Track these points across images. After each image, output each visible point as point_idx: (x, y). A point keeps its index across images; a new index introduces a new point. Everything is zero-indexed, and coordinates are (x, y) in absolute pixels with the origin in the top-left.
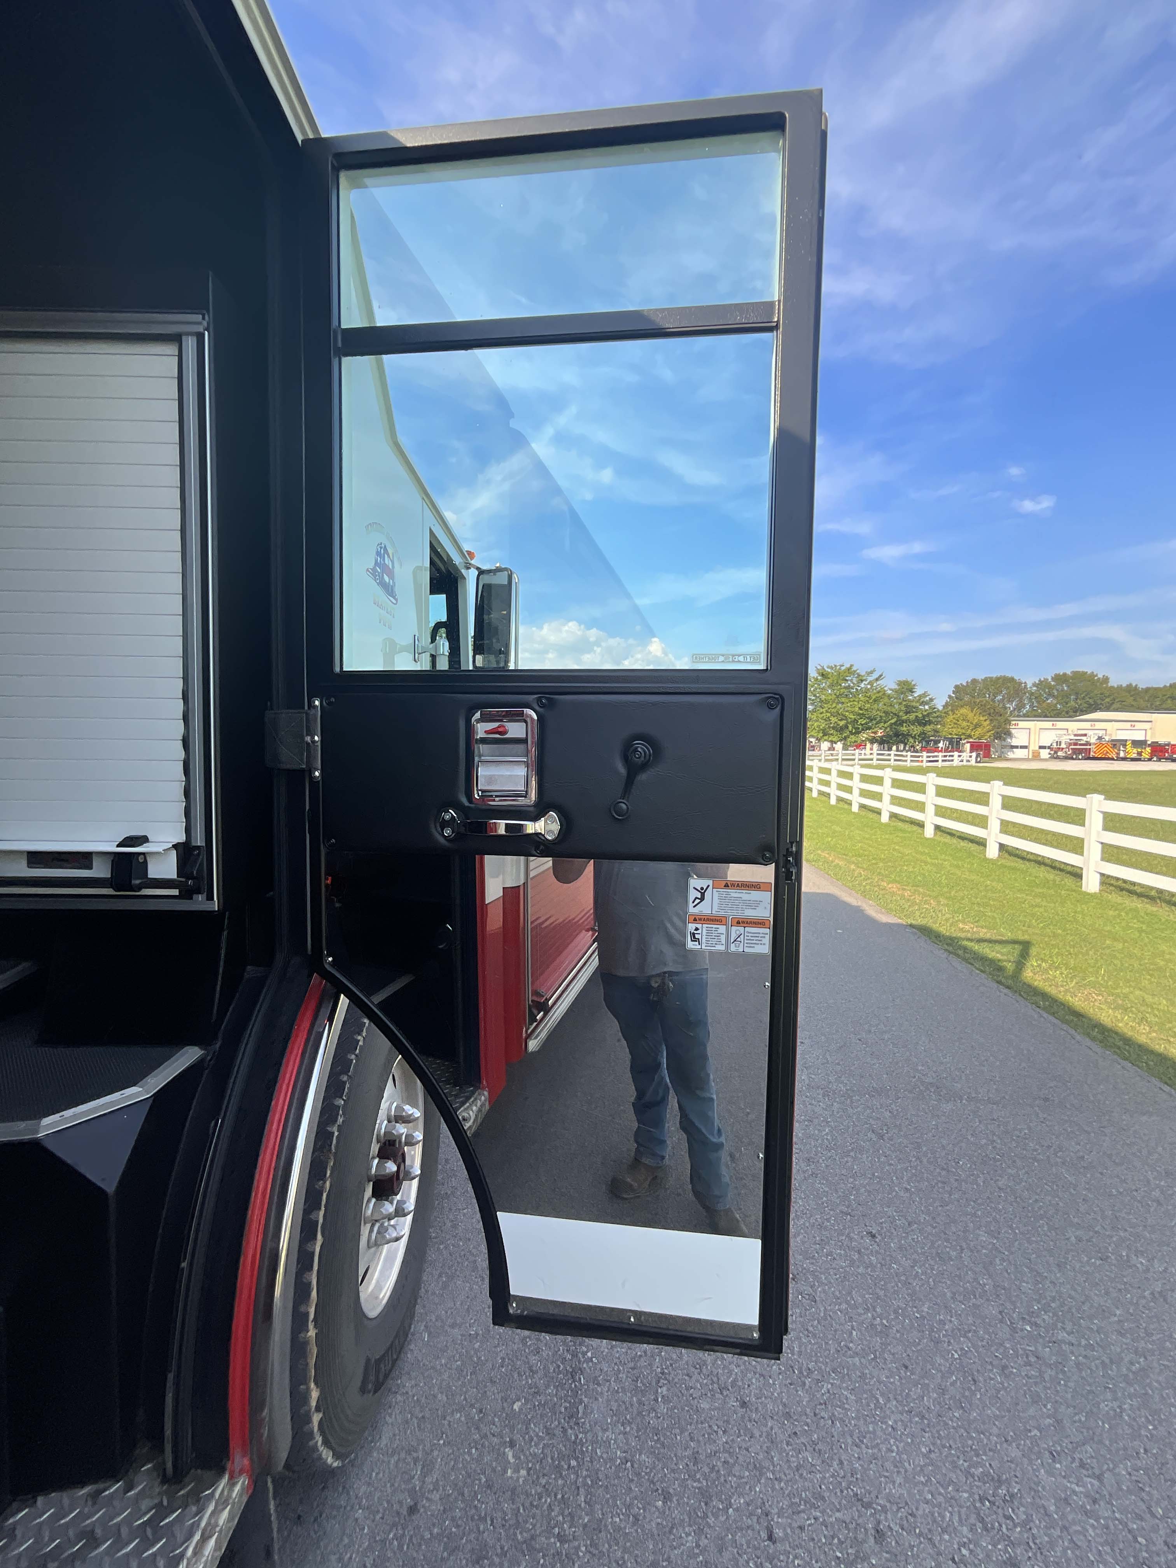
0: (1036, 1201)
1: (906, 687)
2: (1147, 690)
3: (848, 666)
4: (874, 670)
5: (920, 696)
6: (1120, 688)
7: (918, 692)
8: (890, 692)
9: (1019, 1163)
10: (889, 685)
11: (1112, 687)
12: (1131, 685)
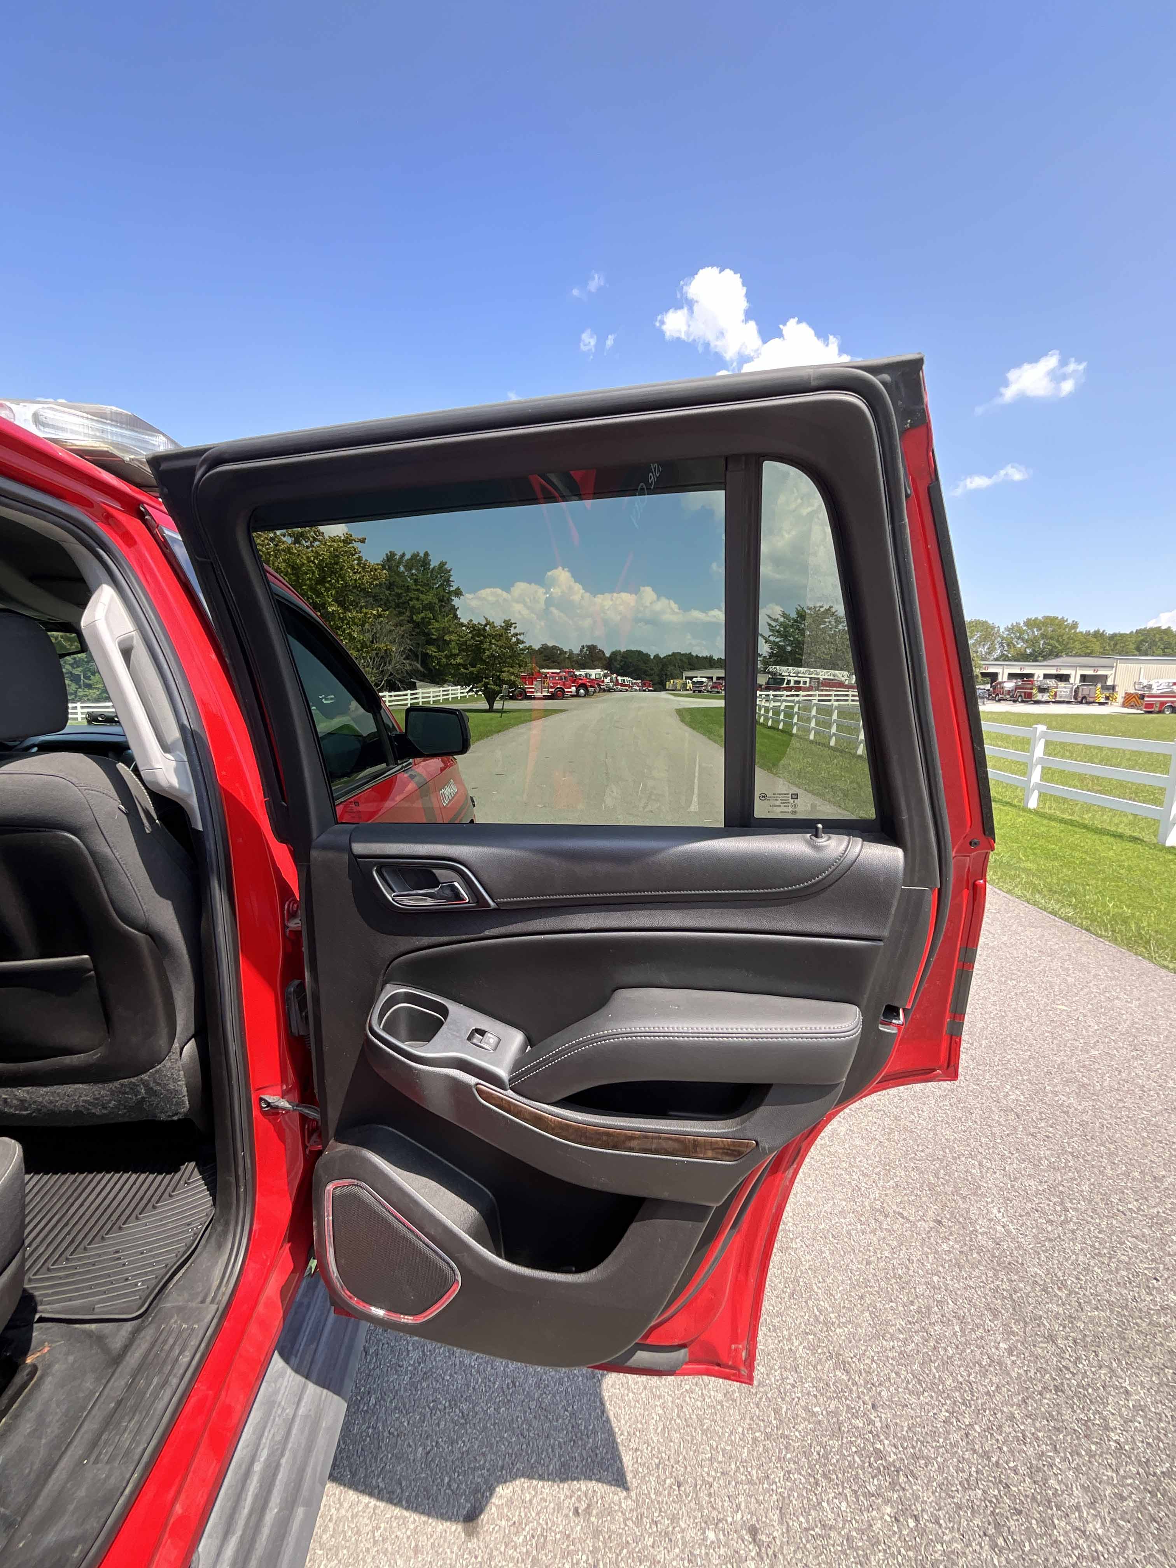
2: (1113, 637)
6: (1088, 633)
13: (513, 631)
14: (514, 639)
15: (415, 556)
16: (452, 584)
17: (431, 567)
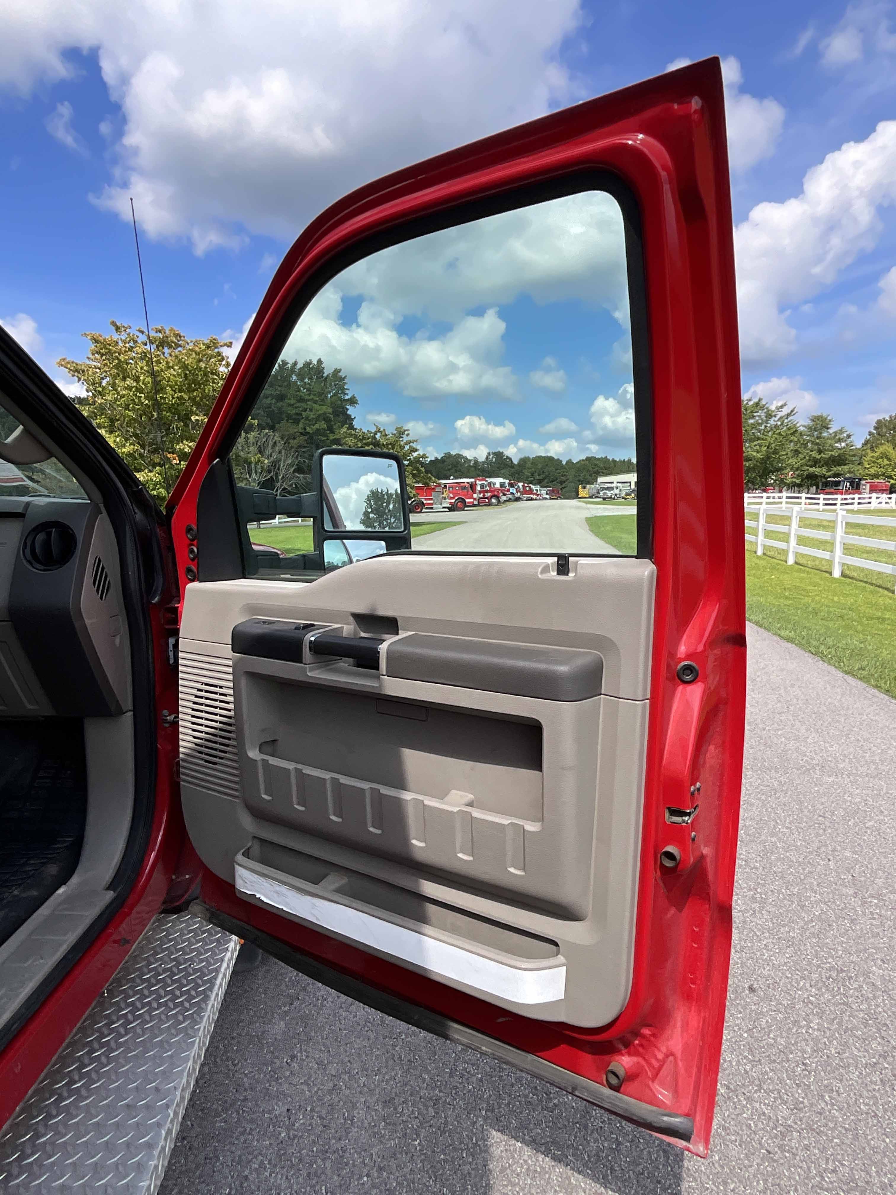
1: (821, 423)
3: (756, 400)
4: (785, 405)
5: (836, 433)
7: (834, 428)
8: (802, 429)
10: (802, 420)
13: (406, 439)
14: (407, 447)
15: (308, 364)
16: (347, 392)
17: (325, 375)
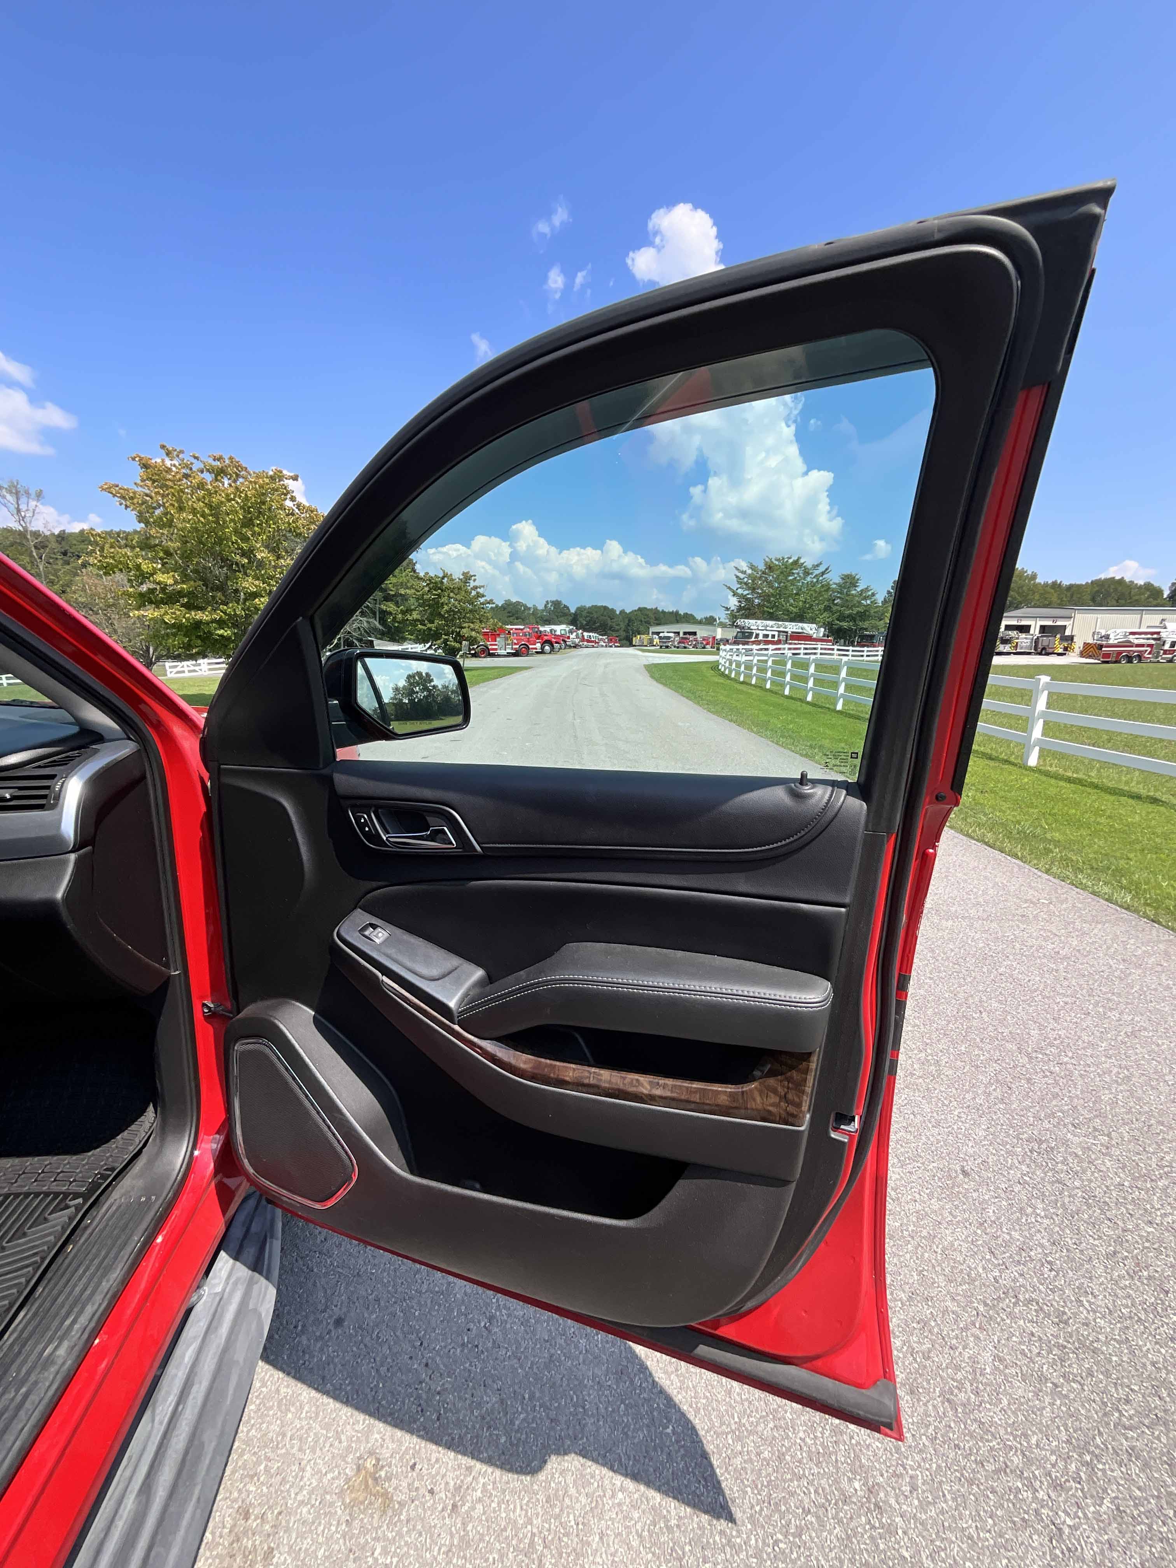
0: (1029, 981)
1: (850, 581)
2: (1070, 587)
3: (795, 558)
4: (821, 563)
5: (862, 591)
6: (1046, 585)
7: (861, 586)
8: (834, 586)
9: (1011, 957)
10: (834, 578)
11: (1040, 584)
12: (1056, 581)
13: (472, 584)
14: (474, 593)
